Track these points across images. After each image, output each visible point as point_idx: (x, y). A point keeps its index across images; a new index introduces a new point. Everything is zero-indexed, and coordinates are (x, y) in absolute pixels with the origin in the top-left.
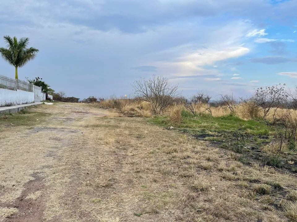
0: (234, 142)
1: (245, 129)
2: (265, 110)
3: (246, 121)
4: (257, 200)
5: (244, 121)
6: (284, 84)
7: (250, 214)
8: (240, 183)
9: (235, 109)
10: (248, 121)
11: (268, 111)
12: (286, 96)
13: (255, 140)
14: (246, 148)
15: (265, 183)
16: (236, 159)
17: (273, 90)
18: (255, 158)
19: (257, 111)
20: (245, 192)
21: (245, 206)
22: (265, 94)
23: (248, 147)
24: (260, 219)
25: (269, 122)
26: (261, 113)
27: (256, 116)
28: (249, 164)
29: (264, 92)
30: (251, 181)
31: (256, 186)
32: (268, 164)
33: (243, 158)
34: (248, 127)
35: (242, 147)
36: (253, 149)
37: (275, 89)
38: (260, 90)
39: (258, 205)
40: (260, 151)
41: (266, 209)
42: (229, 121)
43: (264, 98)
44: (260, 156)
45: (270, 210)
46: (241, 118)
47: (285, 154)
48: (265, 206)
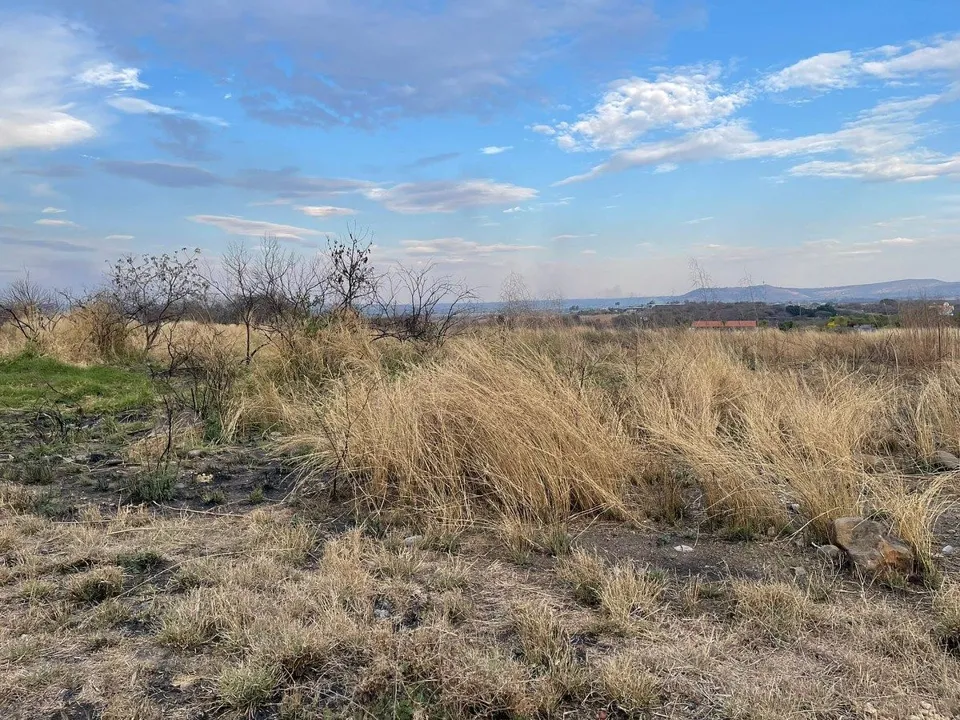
0: (29, 449)
1: (79, 396)
2: (147, 331)
3: (83, 370)
4: (72, 625)
5: (78, 372)
6: (197, 251)
7: (40, 684)
8: (21, 587)
9: (41, 331)
10: (93, 370)
11: (156, 332)
12: (204, 285)
13: (107, 430)
14: (69, 460)
15: (111, 563)
16: (21, 510)
17: (165, 265)
18: (96, 490)
19: (122, 334)
20: (39, 613)
21: (26, 663)
22: (142, 280)
23: (80, 458)
24: (74, 686)
25: (159, 366)
26: (137, 341)
27: (120, 352)
28: (69, 514)
29: (138, 271)
30: (64, 570)
31: (78, 580)
32: (136, 498)
33: (50, 497)
34: (87, 391)
35: (56, 461)
36: (95, 458)
37: (171, 265)
38: (126, 266)
39: (74, 642)
40: (115, 464)
41: (99, 645)
42: (19, 376)
43: (142, 293)
44: (114, 479)
45: (113, 644)
46: (65, 360)
47: (191, 457)
48: (97, 636)
